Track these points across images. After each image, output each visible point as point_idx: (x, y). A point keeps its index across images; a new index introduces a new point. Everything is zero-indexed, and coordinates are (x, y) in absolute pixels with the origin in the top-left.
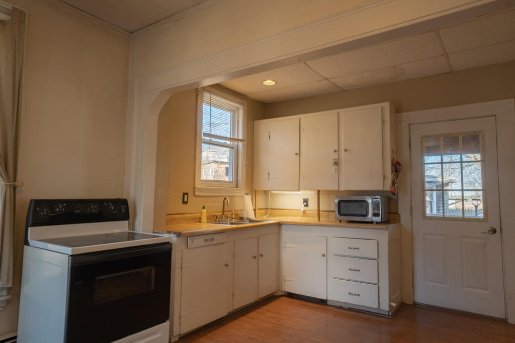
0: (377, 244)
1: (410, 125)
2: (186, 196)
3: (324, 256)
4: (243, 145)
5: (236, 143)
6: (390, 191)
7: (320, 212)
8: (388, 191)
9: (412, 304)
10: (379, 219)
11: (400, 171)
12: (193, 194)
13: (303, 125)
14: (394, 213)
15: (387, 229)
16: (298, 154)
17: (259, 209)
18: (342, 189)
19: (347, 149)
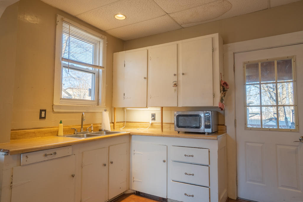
0: (208, 152)
1: (234, 53)
2: (43, 113)
3: (164, 161)
4: (103, 71)
5: (97, 69)
6: (219, 107)
7: (163, 124)
8: (218, 107)
9: (236, 199)
10: (209, 130)
11: (227, 91)
12: (51, 110)
13: (150, 55)
14: (221, 125)
15: (217, 140)
16: (146, 78)
17: (117, 122)
18: (180, 105)
19: (184, 73)
